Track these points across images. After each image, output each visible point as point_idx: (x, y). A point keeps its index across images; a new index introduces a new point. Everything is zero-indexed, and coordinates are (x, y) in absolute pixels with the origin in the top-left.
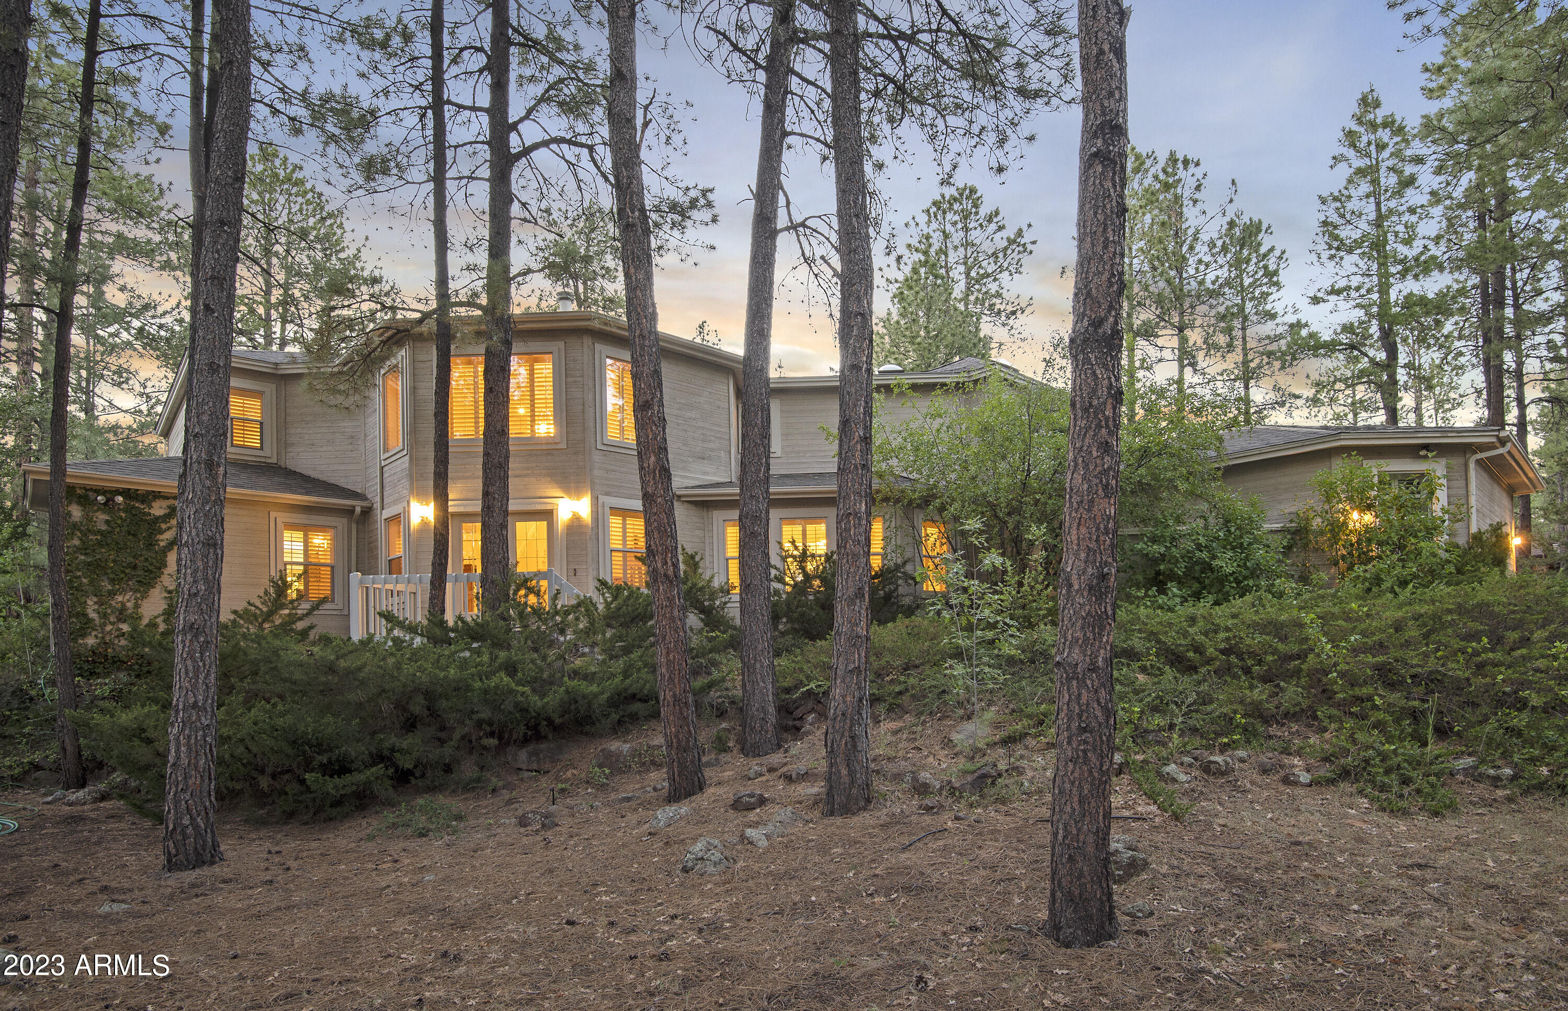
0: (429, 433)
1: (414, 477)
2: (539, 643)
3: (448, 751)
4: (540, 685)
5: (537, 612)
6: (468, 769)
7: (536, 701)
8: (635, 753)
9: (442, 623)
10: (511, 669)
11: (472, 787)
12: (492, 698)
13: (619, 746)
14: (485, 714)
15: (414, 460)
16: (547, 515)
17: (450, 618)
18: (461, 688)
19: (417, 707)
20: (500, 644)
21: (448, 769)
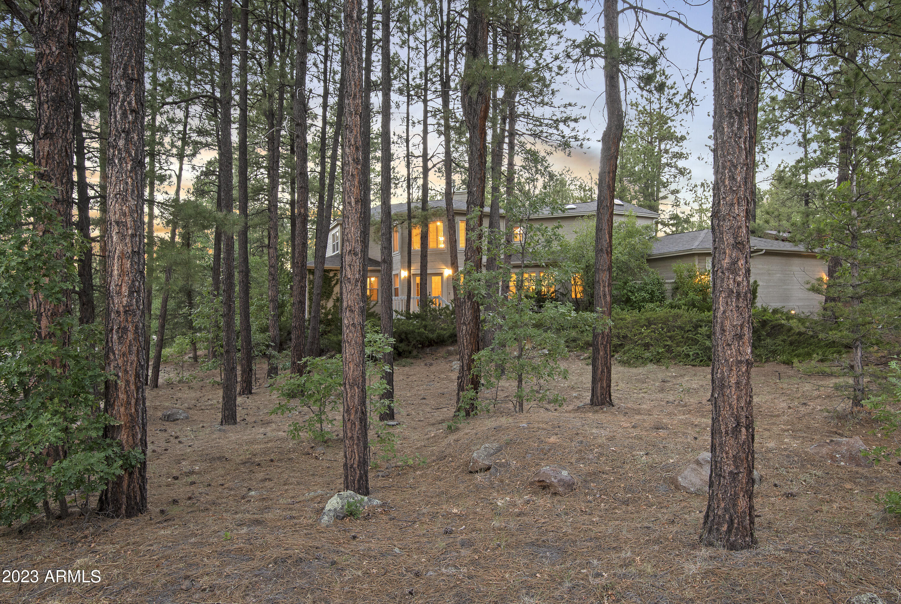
0: (406, 249)
1: (402, 263)
2: (435, 318)
3: (410, 348)
4: (432, 331)
5: (434, 310)
6: (415, 353)
7: (431, 336)
8: (455, 350)
9: (409, 314)
10: (425, 327)
11: (415, 357)
12: (420, 334)
13: (451, 348)
14: (418, 339)
15: (402, 257)
16: (441, 274)
17: (411, 312)
18: (413, 332)
19: (403, 336)
20: (424, 320)
21: (410, 353)
